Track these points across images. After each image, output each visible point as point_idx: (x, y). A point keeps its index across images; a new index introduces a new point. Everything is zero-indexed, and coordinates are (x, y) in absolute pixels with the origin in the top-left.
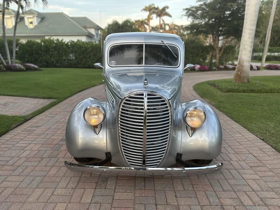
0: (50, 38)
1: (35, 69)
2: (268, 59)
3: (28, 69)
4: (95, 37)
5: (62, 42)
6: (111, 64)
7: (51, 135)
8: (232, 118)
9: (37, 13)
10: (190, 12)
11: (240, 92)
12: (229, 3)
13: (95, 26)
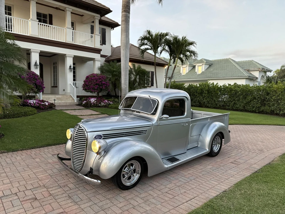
0: (207, 83)
5: (216, 86)
13: (259, 68)
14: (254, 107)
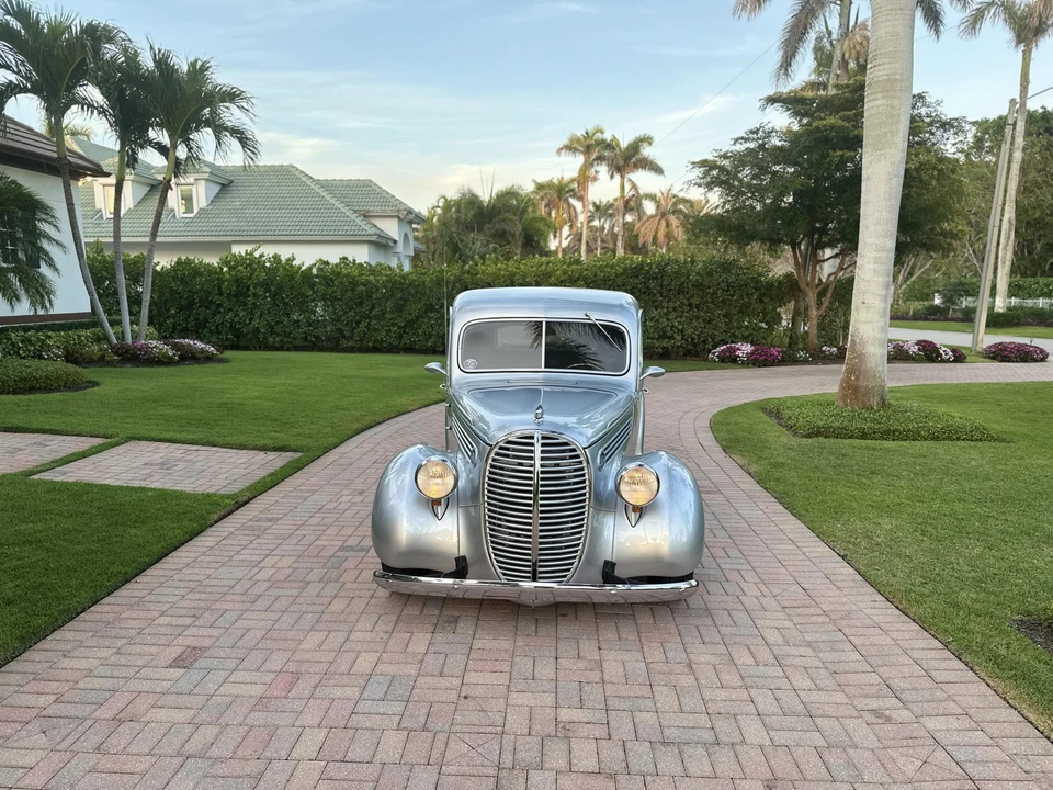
0: (251, 254)
1: (209, 358)
2: (996, 322)
3: (188, 357)
4: (400, 248)
5: (292, 266)
6: (467, 367)
7: (313, 538)
8: (790, 508)
9: (208, 170)
10: (715, 173)
11: (850, 437)
12: (834, 150)
13: (399, 210)
14: (430, 335)
